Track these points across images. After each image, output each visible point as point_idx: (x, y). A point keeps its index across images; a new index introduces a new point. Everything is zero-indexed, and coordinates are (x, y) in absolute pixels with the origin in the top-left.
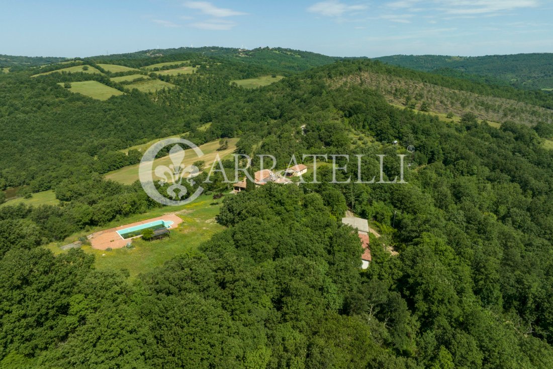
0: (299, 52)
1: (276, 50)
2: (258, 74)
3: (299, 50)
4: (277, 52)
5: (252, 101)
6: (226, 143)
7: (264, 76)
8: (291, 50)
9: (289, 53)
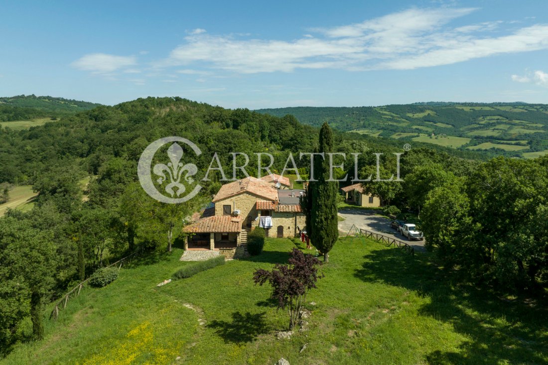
0: (75, 102)
1: (45, 99)
2: (31, 116)
3: (74, 100)
4: (47, 100)
5: (37, 138)
6: (6, 191)
7: (40, 118)
8: (63, 100)
9: (62, 103)
